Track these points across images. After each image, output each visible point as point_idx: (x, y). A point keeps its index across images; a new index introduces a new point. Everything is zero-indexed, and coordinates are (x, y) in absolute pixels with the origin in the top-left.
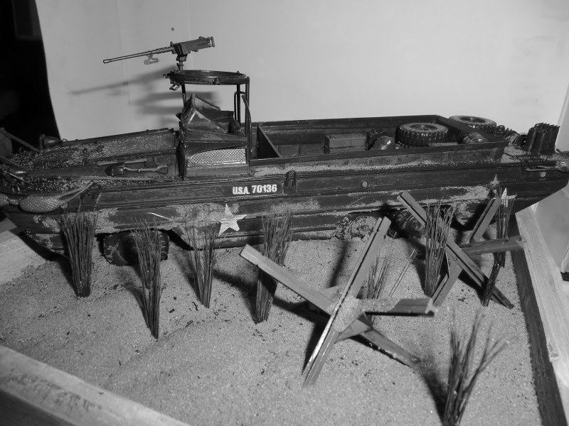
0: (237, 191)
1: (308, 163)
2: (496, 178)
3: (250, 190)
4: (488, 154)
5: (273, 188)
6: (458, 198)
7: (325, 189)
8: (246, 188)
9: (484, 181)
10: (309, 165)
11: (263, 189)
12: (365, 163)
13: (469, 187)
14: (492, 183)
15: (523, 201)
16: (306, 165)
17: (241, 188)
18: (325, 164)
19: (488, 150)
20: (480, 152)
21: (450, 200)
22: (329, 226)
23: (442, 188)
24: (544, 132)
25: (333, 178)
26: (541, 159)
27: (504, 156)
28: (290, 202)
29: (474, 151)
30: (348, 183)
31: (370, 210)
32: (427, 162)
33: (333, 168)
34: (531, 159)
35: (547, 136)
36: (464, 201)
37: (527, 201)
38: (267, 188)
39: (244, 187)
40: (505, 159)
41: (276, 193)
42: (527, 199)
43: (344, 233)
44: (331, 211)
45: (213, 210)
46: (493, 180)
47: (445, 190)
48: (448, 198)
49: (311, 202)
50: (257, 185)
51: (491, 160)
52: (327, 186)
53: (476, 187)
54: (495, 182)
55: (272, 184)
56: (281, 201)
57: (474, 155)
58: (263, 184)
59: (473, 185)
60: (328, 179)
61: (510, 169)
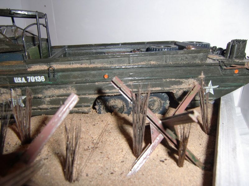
0: (18, 80)
1: (67, 62)
2: (202, 74)
3: (26, 80)
4: (196, 57)
5: (41, 79)
6: (176, 87)
7: (78, 79)
8: (23, 79)
9: (194, 76)
10: (67, 64)
11: (35, 79)
12: (107, 63)
13: (184, 80)
14: (200, 77)
15: (224, 90)
16: (65, 64)
17: (20, 79)
18: (78, 63)
19: (196, 54)
20: (190, 56)
21: (171, 88)
22: (86, 104)
23: (164, 80)
24: (237, 44)
25: (83, 72)
26: (235, 61)
27: (208, 59)
28: (55, 88)
29: (186, 55)
30: (94, 76)
31: (113, 95)
32: (152, 62)
33: (84, 66)
34: (227, 61)
35: (239, 46)
36: (181, 89)
37: (226, 90)
38: (38, 79)
39: (22, 77)
40: (209, 61)
41: (44, 82)
42: (227, 88)
43: (100, 110)
44: (85, 94)
45: (4, 93)
46: (200, 74)
47: (166, 82)
48: (169, 87)
49: (70, 89)
50: (31, 76)
51: (198, 61)
52: (79, 78)
53: (189, 80)
54: (202, 76)
55: (41, 76)
56: (49, 88)
57: (187, 58)
58: (35, 76)
59: (188, 78)
60: (80, 73)
61: (212, 67)
